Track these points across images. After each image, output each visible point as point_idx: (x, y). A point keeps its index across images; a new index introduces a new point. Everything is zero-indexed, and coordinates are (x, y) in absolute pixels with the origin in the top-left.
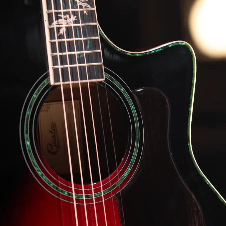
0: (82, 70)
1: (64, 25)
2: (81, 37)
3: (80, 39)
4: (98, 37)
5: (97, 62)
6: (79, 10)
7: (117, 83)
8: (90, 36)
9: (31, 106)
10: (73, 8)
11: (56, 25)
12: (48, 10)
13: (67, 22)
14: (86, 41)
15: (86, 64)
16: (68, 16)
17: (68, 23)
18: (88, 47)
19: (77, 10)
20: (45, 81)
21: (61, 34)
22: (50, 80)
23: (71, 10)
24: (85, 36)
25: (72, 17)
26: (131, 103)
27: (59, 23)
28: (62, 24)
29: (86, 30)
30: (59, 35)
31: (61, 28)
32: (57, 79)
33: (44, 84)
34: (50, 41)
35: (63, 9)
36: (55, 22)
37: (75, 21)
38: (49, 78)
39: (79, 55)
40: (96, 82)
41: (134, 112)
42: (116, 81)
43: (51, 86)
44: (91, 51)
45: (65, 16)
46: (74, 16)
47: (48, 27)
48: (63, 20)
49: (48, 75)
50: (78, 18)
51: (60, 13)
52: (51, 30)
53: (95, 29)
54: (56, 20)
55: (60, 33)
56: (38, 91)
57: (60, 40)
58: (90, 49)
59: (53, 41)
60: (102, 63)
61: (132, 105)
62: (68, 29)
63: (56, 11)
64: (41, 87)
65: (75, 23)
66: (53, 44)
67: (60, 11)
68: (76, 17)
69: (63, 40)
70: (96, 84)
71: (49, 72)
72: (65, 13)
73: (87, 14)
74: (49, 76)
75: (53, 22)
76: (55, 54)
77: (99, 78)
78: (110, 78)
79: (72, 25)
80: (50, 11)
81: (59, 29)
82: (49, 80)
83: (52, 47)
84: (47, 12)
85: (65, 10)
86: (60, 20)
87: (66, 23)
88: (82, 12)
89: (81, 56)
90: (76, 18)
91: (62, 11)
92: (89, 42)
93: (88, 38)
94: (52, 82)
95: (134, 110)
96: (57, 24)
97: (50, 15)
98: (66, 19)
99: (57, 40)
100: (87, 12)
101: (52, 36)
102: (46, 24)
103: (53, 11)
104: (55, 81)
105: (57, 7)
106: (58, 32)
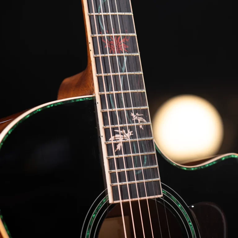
0: (140, 187)
1: (121, 140)
2: (138, 152)
3: (137, 154)
4: (155, 152)
5: (155, 178)
6: (135, 124)
7: (174, 199)
8: (146, 151)
9: (90, 227)
10: (129, 123)
11: (113, 140)
12: (104, 125)
13: (124, 137)
14: (143, 156)
15: (144, 181)
16: (124, 131)
17: (125, 138)
18: (145, 163)
19: (133, 124)
20: (104, 200)
21: (118, 149)
22: (108, 198)
23: (127, 125)
24: (142, 151)
25: (128, 131)
26: (188, 219)
27: (116, 139)
28: (118, 140)
29: (143, 145)
30: (117, 151)
31: (118, 143)
32: (115, 197)
33: (102, 203)
34: (107, 158)
35: (120, 124)
36: (112, 138)
37: (132, 135)
38: (108, 196)
39: (137, 171)
40: (154, 198)
41: (192, 228)
42: (173, 197)
43: (110, 204)
44: (148, 167)
45: (122, 132)
46: (130, 131)
47: (105, 143)
48: (120, 136)
49: (106, 194)
50: (134, 132)
51: (117, 128)
52: (109, 146)
53: (151, 144)
54: (113, 136)
55: (117, 149)
56: (97, 210)
57: (117, 156)
58: (147, 165)
59: (111, 157)
60: (159, 179)
61: (190, 222)
62: (125, 144)
63: (113, 126)
64: (100, 206)
65: (131, 138)
66: (111, 161)
67: (116, 126)
68: (132, 131)
69: (120, 156)
70: (155, 201)
71: (107, 190)
72: (122, 128)
74: (107, 194)
75: (110, 137)
76: (113, 171)
77: (157, 195)
78: (167, 194)
79: (129, 140)
80: (107, 127)
81: (116, 145)
82: (107, 198)
83: (110, 164)
84: (103, 127)
85: (122, 125)
86: (117, 136)
87: (123, 138)
88: (138, 127)
89: (138, 173)
90: (132, 134)
91: (119, 126)
92: (145, 157)
93: (146, 153)
94: (111, 201)
95: (191, 227)
96: (114, 139)
97: (106, 131)
98: (122, 134)
99: (115, 157)
100: (142, 127)
101: (110, 153)
102: (103, 140)
103: (110, 126)
104: (114, 200)
105: (114, 122)
106: (116, 147)
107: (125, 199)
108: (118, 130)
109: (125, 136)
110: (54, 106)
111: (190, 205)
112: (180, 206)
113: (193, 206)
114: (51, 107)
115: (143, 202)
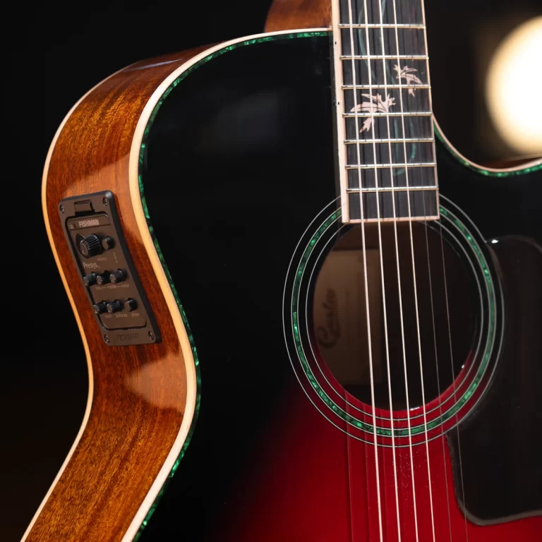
0: (400, 198)
1: (373, 114)
2: (401, 136)
3: (399, 140)
4: (432, 139)
5: (428, 185)
6: (400, 86)
7: (460, 226)
8: (417, 136)
9: (304, 260)
10: (389, 82)
11: (358, 112)
12: (344, 84)
13: (377, 108)
14: (409, 145)
15: (408, 188)
16: (379, 97)
17: (379, 110)
18: (413, 156)
19: (396, 86)
20: (333, 216)
21: (366, 129)
22: (341, 214)
23: (386, 86)
24: (408, 136)
25: (387, 97)
26: (483, 263)
27: (364, 109)
28: (367, 112)
29: (411, 125)
30: (363, 132)
31: (367, 118)
32: (354, 213)
33: (330, 221)
34: (345, 142)
35: (372, 84)
36: (357, 108)
37: (392, 106)
38: (340, 210)
39: (396, 170)
40: (424, 221)
41: (489, 280)
42: (458, 221)
43: (343, 224)
44: (417, 164)
45: (375, 98)
46: (391, 97)
47: (343, 115)
48: (371, 104)
49: (337, 205)
50: (397, 101)
51: (367, 91)
52: (349, 122)
53: (427, 124)
54: (358, 104)
55: (365, 127)
56: (320, 233)
57: (363, 141)
58: (416, 160)
59: (352, 141)
60: (435, 187)
61: (485, 268)
62: (379, 121)
63: (360, 86)
64: (325, 226)
65: (391, 110)
66: (350, 148)
67: (366, 86)
68: (394, 99)
69: (368, 141)
70: (424, 225)
71: (340, 199)
72: (375, 92)
73: (413, 95)
74: (340, 206)
75: (353, 106)
76: (353, 166)
77: (429, 215)
78: (449, 216)
79: (387, 114)
80: (349, 87)
81: (362, 120)
82: (339, 213)
83: (349, 154)
84: (342, 87)
85: (376, 86)
86: (365, 104)
87: (376, 110)
88: (405, 91)
89: (399, 173)
90: (393, 102)
91: (370, 86)
92: (414, 147)
93: (415, 140)
94: (345, 218)
95: (488, 277)
96: (359, 110)
97: (347, 94)
98: (376, 102)
99: (358, 141)
100: (414, 91)
101: (350, 133)
102: (340, 110)
103: (355, 86)
104: (351, 217)
105: (362, 79)
106: (361, 125)
107: (371, 217)
108: (369, 93)
109: (380, 106)
110: (256, 43)
111: (489, 238)
112: (469, 238)
113: (495, 241)
114: (251, 45)
115: (403, 227)
